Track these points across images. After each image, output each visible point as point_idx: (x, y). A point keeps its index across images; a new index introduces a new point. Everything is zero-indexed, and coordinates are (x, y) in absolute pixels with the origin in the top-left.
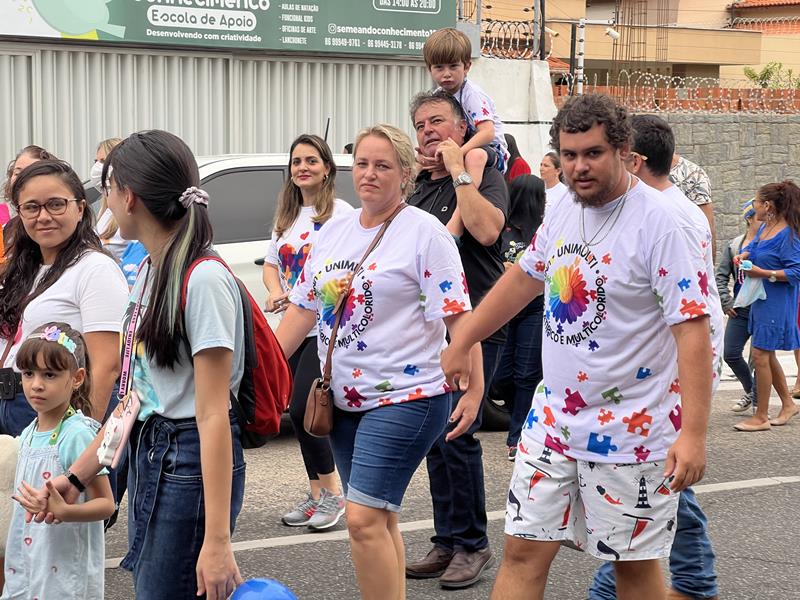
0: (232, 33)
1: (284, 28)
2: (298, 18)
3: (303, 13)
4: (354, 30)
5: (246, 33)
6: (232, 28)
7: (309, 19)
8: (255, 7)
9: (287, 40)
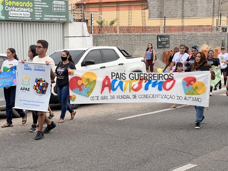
0: (26, 17)
1: (36, 16)
2: (38, 14)
3: (39, 12)
4: (49, 16)
5: (28, 17)
6: (25, 16)
7: (40, 14)
8: (30, 11)
9: (36, 19)
